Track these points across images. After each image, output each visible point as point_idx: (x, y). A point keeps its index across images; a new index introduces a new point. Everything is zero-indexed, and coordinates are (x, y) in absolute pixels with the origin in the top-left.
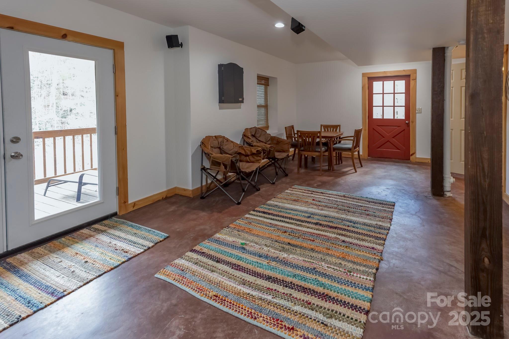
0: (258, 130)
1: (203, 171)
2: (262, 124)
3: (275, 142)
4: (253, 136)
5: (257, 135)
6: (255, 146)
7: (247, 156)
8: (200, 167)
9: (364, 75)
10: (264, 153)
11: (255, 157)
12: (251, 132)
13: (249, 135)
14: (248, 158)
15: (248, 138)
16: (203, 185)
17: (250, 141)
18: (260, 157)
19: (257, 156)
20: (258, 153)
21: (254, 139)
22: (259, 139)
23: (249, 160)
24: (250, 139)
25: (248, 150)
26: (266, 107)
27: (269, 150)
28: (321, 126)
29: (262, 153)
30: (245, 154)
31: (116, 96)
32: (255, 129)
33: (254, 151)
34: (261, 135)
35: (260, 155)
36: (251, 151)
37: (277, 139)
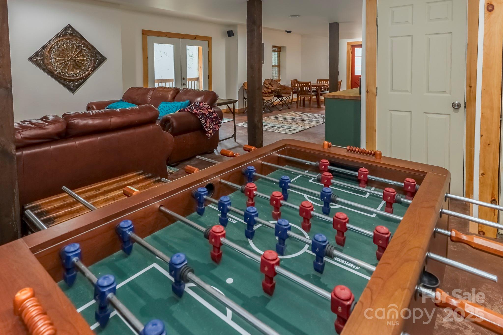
0: (273, 81)
1: (244, 99)
2: (276, 78)
3: (283, 88)
4: (270, 84)
5: (272, 84)
6: (270, 88)
7: (266, 93)
8: (242, 97)
9: (348, 43)
10: (275, 92)
11: (270, 94)
12: (268, 82)
13: (267, 83)
14: (266, 94)
15: (267, 84)
16: (244, 107)
17: (268, 86)
18: (273, 94)
19: (271, 94)
20: (272, 92)
21: (270, 86)
22: (273, 86)
23: (267, 96)
24: (268, 85)
25: (266, 90)
26: (279, 66)
27: (278, 91)
28: (317, 80)
29: (274, 92)
30: (265, 92)
31: (209, 61)
32: (270, 80)
33: (270, 91)
34: (274, 84)
35: (273, 93)
36: (268, 91)
37: (284, 87)
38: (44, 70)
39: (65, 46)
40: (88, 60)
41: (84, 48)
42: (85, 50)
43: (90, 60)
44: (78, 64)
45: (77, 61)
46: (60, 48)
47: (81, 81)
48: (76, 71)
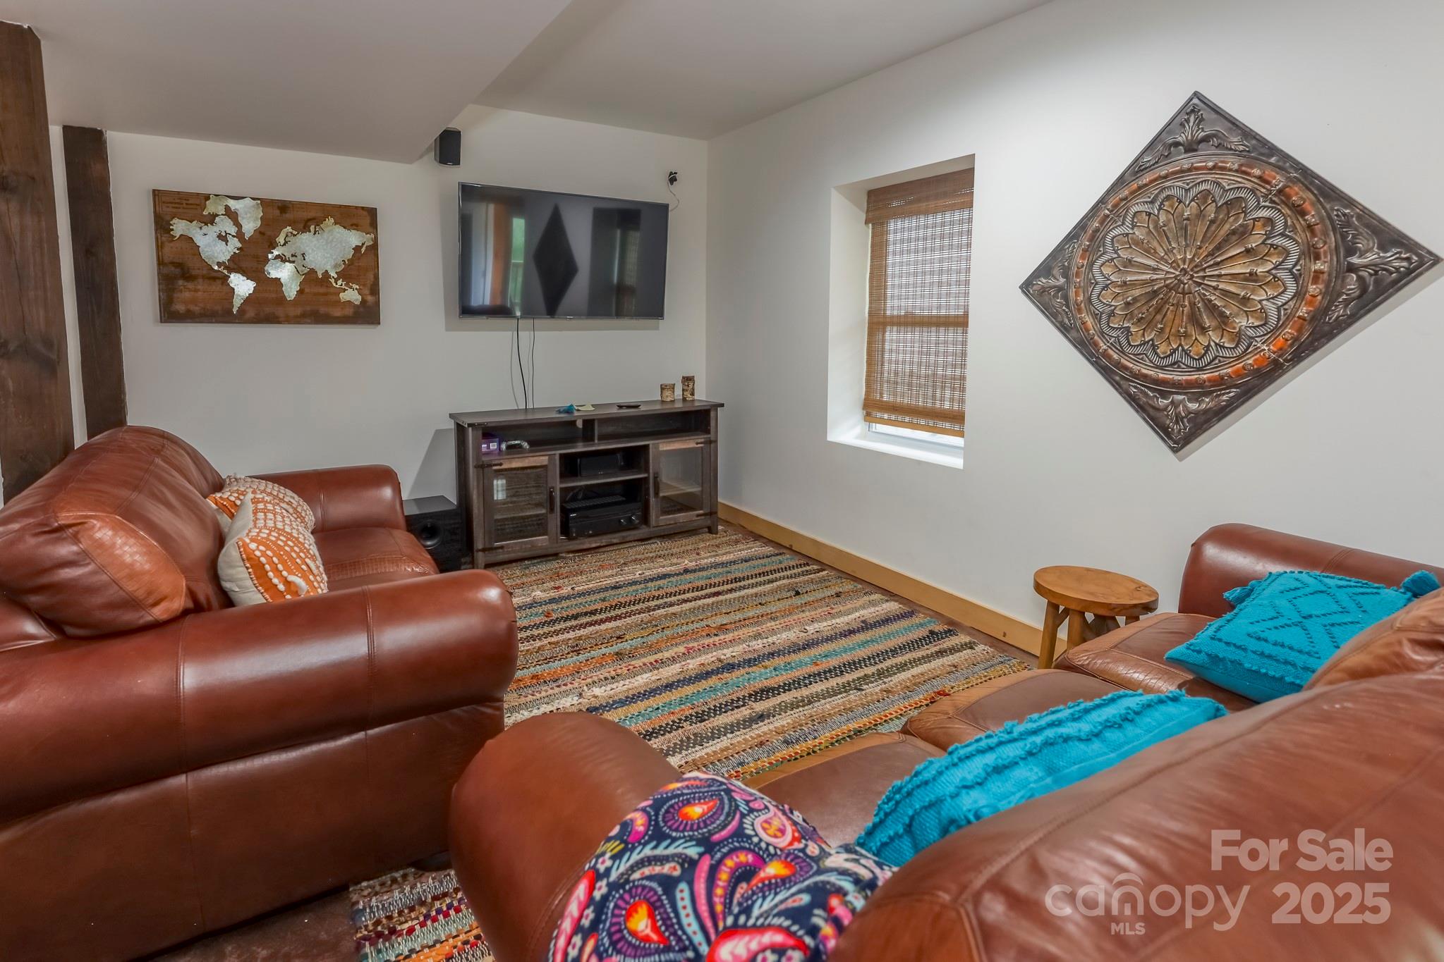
38: (1064, 329)
39: (1158, 216)
40: (1283, 275)
41: (1258, 207)
42: (1269, 221)
43: (1296, 278)
44: (1216, 302)
45: (1215, 288)
46: (1133, 227)
47: (1225, 398)
48: (1200, 338)
